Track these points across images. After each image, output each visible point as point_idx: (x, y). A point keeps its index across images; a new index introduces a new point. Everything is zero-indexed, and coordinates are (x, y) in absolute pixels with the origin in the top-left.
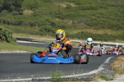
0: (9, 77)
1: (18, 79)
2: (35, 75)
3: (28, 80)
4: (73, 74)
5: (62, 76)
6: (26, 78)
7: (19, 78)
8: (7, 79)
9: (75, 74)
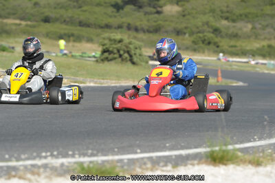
0: (116, 150)
1: (136, 153)
2: (174, 143)
3: (157, 157)
4: (255, 140)
5: (231, 144)
6: (153, 152)
7: (139, 151)
8: (113, 155)
9: (260, 139)
